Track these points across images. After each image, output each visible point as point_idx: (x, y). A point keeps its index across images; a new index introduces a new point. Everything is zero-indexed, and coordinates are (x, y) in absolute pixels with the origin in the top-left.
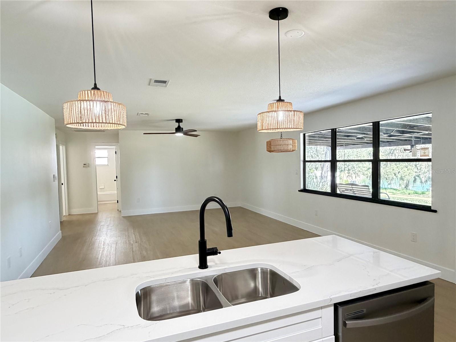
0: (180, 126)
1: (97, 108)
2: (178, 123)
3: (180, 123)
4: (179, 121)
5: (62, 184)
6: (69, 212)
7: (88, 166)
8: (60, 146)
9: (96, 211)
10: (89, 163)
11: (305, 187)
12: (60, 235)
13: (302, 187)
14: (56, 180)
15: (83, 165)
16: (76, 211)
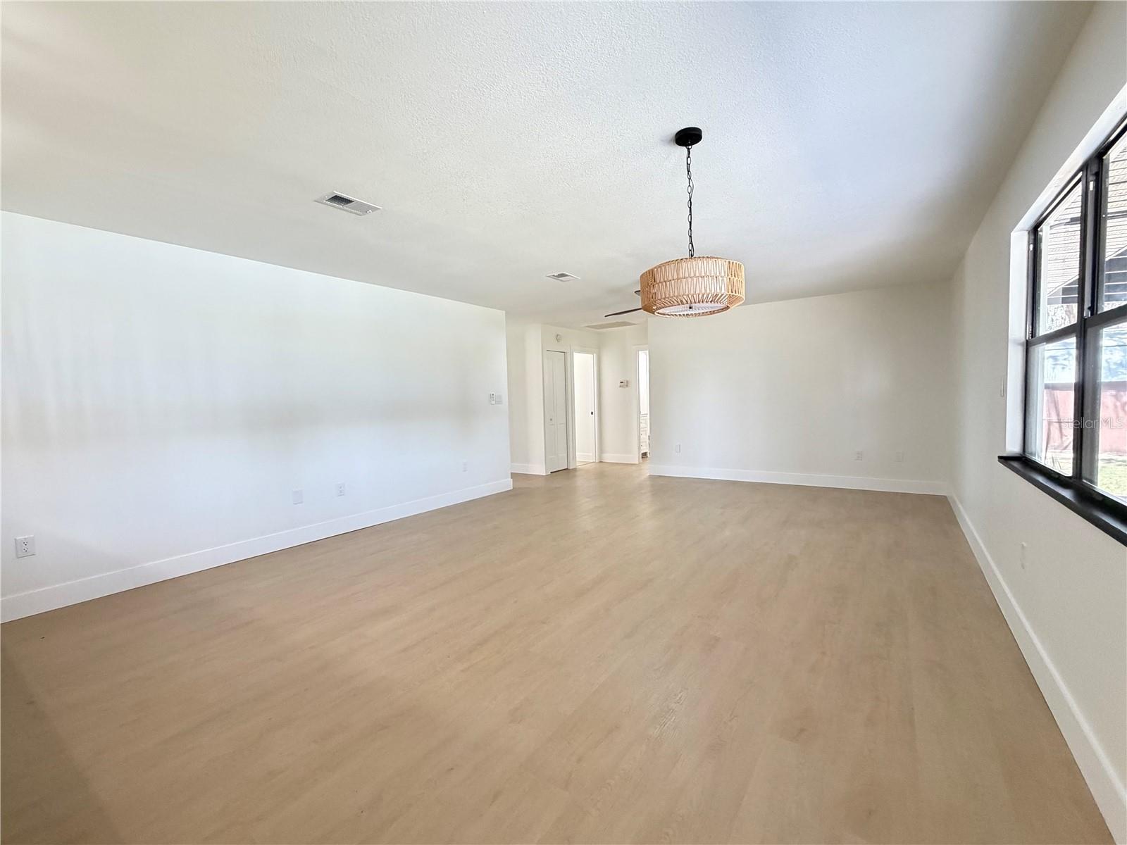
5: (592, 413)
6: (600, 457)
7: (627, 386)
8: (575, 354)
9: (636, 459)
10: (628, 379)
11: (1026, 450)
12: (507, 484)
13: (1013, 448)
14: (499, 402)
15: (619, 384)
16: (608, 457)
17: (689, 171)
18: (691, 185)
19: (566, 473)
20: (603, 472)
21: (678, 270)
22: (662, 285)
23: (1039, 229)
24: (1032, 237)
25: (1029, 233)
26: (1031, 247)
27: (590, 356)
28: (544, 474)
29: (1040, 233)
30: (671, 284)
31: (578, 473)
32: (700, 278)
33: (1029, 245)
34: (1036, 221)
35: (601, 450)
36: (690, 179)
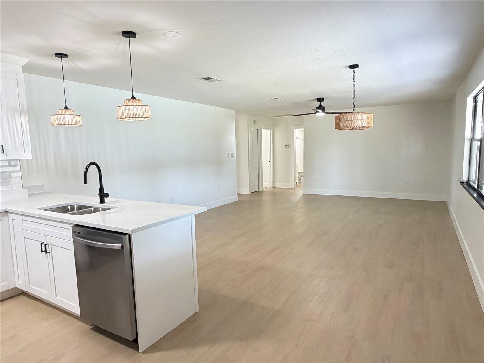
0: (321, 105)
1: (67, 118)
2: (319, 102)
3: (321, 102)
4: (320, 100)
5: (269, 161)
6: (273, 185)
7: (289, 147)
8: (262, 130)
9: (293, 186)
10: (289, 144)
11: (469, 179)
12: (235, 198)
13: (465, 178)
14: (232, 157)
15: (284, 146)
16: (278, 185)
17: (354, 79)
18: (355, 84)
19: (258, 193)
20: (275, 193)
21: (352, 117)
22: (346, 122)
23: (477, 98)
24: (474, 100)
25: (473, 99)
26: (474, 103)
27: (269, 131)
28: (249, 194)
29: (477, 99)
30: (349, 122)
31: (263, 193)
32: (359, 121)
33: (473, 103)
34: (476, 95)
35: (274, 181)
36: (354, 82)
